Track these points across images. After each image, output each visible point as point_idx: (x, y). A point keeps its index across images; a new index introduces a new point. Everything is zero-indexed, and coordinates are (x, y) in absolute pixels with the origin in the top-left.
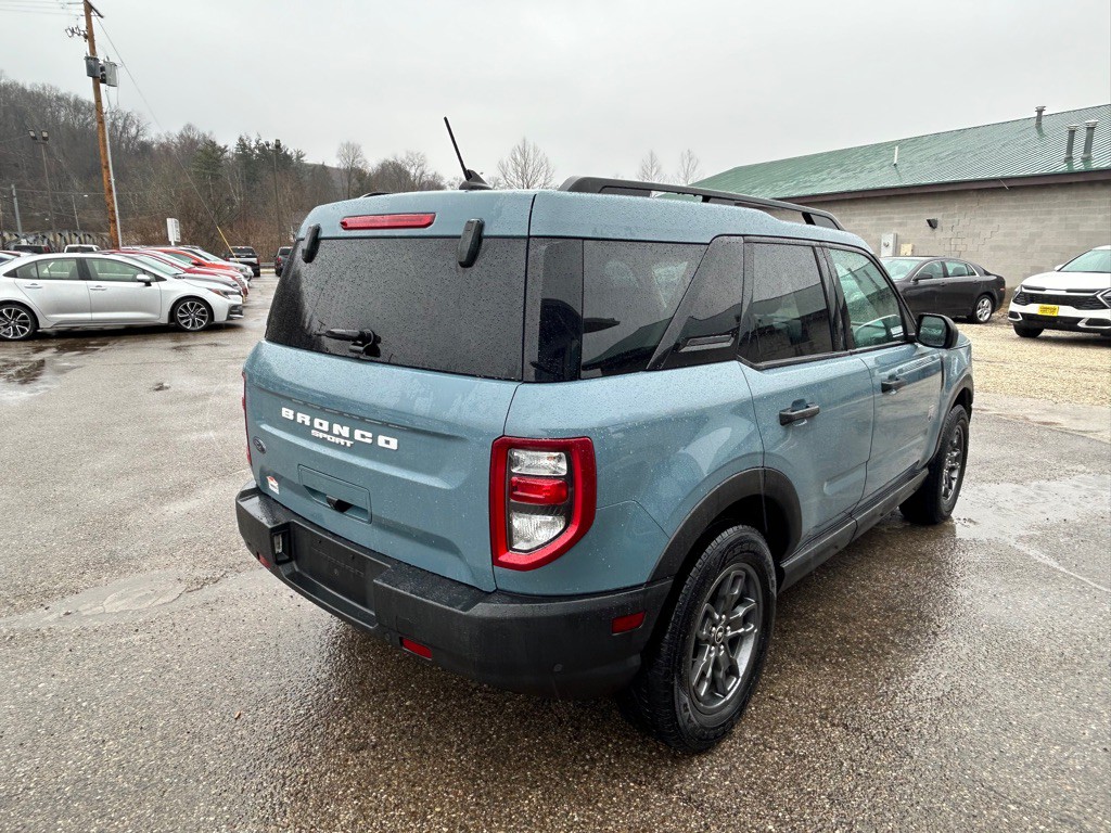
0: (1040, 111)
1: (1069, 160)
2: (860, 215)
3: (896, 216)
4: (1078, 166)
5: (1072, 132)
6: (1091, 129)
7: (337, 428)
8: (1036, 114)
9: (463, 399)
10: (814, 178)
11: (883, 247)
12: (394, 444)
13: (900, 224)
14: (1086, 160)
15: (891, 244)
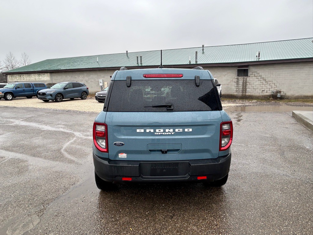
0: (127, 52)
1: (138, 63)
2: (92, 74)
3: (102, 75)
4: (140, 65)
5: (137, 57)
6: (141, 57)
7: (167, 130)
8: (126, 52)
9: (210, 116)
10: (76, 64)
11: (100, 83)
12: (191, 130)
13: (103, 77)
14: (141, 64)
15: (102, 82)
